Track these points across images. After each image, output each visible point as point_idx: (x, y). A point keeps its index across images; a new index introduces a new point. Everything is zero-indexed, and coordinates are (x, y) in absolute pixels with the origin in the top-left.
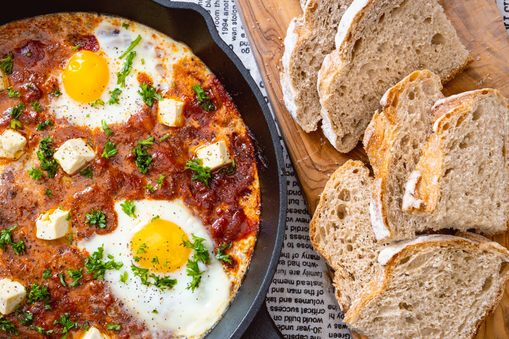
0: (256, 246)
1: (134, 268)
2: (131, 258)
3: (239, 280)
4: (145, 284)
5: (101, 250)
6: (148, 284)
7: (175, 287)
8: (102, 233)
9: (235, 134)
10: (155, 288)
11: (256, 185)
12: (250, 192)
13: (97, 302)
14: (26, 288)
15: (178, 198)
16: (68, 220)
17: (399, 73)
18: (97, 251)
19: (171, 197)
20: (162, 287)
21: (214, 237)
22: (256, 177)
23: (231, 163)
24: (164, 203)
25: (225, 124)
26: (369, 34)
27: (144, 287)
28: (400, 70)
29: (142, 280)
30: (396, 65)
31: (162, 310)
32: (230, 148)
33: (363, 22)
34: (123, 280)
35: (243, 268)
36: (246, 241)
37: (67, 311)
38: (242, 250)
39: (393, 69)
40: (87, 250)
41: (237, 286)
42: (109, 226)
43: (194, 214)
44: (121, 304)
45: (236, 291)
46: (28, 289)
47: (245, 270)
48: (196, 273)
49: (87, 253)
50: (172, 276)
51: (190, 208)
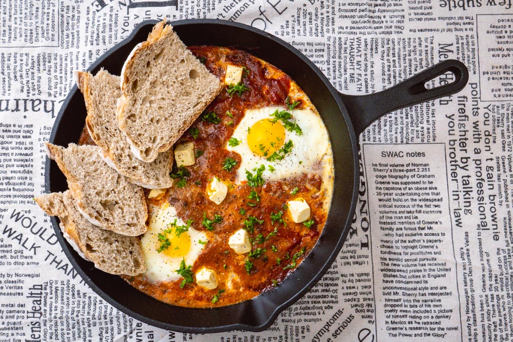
0: (298, 84)
1: (269, 159)
2: (263, 157)
3: (312, 105)
4: (282, 159)
5: (247, 172)
6: (283, 158)
7: (293, 143)
8: (239, 166)
9: (227, 57)
10: (287, 154)
11: (264, 63)
12: (265, 68)
13: (275, 193)
14: (243, 228)
15: (245, 111)
16: (219, 181)
17: (173, 100)
18: (247, 174)
19: (242, 115)
20: (289, 150)
21: (278, 105)
22: (259, 60)
23: (244, 69)
24: (243, 121)
25: (218, 59)
26: (142, 76)
27: (283, 161)
28: (172, 98)
29: (278, 159)
30: (168, 94)
31: (301, 159)
32: (234, 64)
33: (135, 68)
34: (272, 170)
35: (305, 98)
36: (292, 88)
37: (270, 212)
38: (295, 93)
39: (167, 97)
40: (243, 180)
41: (314, 108)
42: (237, 160)
43: (259, 108)
44: (285, 179)
45: (316, 110)
46: (244, 227)
47: (308, 98)
48: (293, 127)
49: (245, 182)
50: (286, 141)
51: (255, 108)
